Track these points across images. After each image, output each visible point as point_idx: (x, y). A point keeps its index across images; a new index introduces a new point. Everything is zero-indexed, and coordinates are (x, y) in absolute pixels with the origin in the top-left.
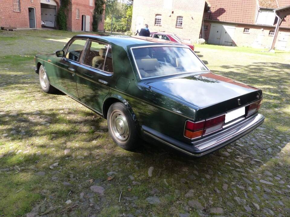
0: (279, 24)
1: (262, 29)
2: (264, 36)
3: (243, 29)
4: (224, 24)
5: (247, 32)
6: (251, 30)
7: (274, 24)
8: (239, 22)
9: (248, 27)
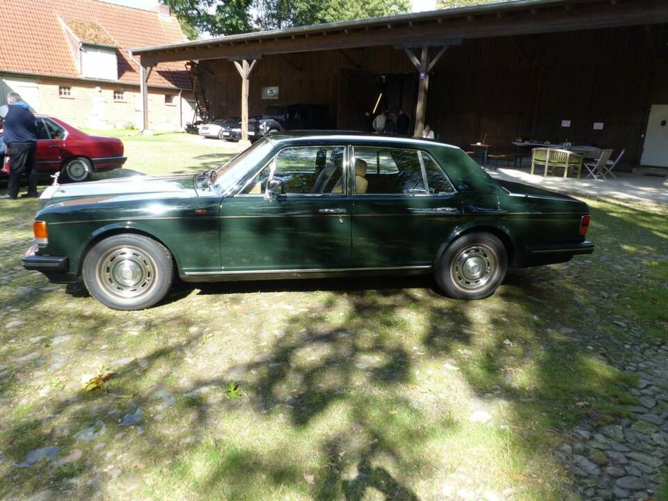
0: (145, 79)
1: (98, 88)
2: (106, 102)
3: (56, 88)
4: (5, 76)
5: (67, 96)
6: (75, 91)
7: (119, 78)
8: (44, 74)
9: (66, 85)
